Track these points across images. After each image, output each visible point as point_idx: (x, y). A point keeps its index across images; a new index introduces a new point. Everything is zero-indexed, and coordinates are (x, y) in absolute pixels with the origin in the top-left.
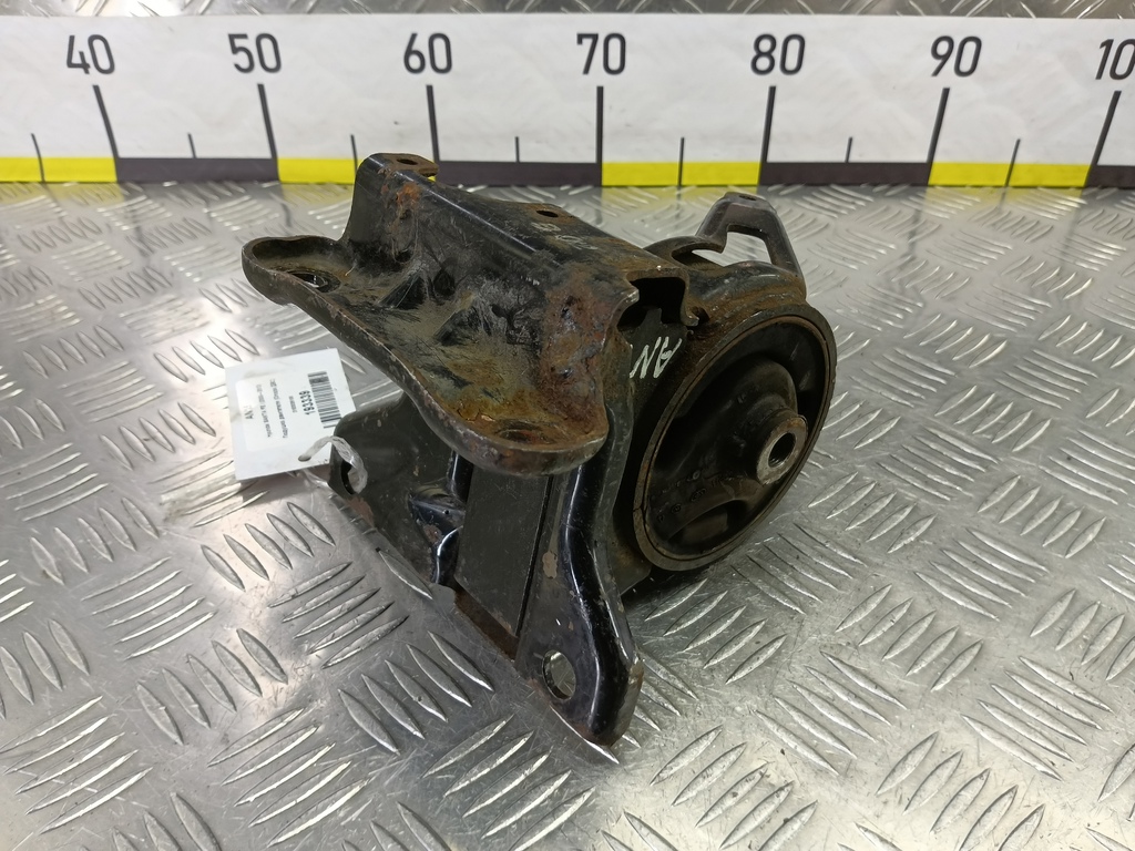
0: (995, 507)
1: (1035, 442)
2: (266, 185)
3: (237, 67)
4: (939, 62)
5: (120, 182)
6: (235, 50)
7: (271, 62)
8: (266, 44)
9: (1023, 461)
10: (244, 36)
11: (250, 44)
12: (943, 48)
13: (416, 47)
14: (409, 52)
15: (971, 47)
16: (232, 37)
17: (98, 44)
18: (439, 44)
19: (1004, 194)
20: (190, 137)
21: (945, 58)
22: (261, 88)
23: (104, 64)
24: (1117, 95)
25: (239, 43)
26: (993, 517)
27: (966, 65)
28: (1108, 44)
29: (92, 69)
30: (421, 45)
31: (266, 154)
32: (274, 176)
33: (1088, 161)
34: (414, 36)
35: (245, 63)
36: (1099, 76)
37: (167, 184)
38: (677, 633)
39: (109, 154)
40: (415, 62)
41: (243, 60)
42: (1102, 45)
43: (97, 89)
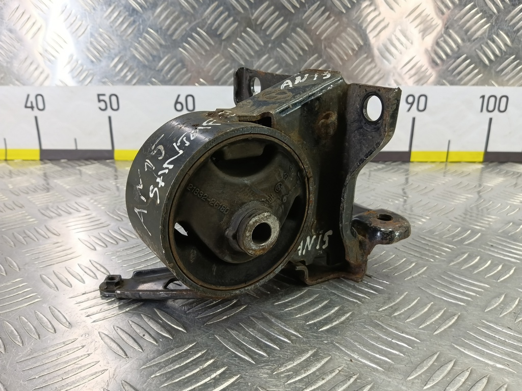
0: (458, 263)
1: (475, 241)
2: (108, 161)
3: (100, 109)
4: (409, 106)
5: (41, 160)
6: (100, 101)
7: (115, 106)
8: (114, 98)
9: (469, 247)
10: (104, 95)
11: (106, 98)
12: (410, 100)
13: (180, 100)
14: (177, 102)
15: (423, 99)
16: (99, 95)
17: (39, 98)
18: (190, 99)
19: (446, 165)
20: (75, 140)
21: (412, 104)
22: (110, 118)
23: (41, 106)
24: (491, 120)
25: (101, 98)
26: (457, 267)
27: (421, 107)
28: (483, 97)
29: (35, 109)
30: (182, 100)
31: (110, 148)
32: (112, 157)
33: (482, 150)
34: (179, 96)
35: (103, 106)
36: (482, 111)
37: (63, 161)
38: (291, 310)
39: (38, 148)
40: (179, 107)
41: (102, 105)
42: (481, 97)
43: (36, 118)
